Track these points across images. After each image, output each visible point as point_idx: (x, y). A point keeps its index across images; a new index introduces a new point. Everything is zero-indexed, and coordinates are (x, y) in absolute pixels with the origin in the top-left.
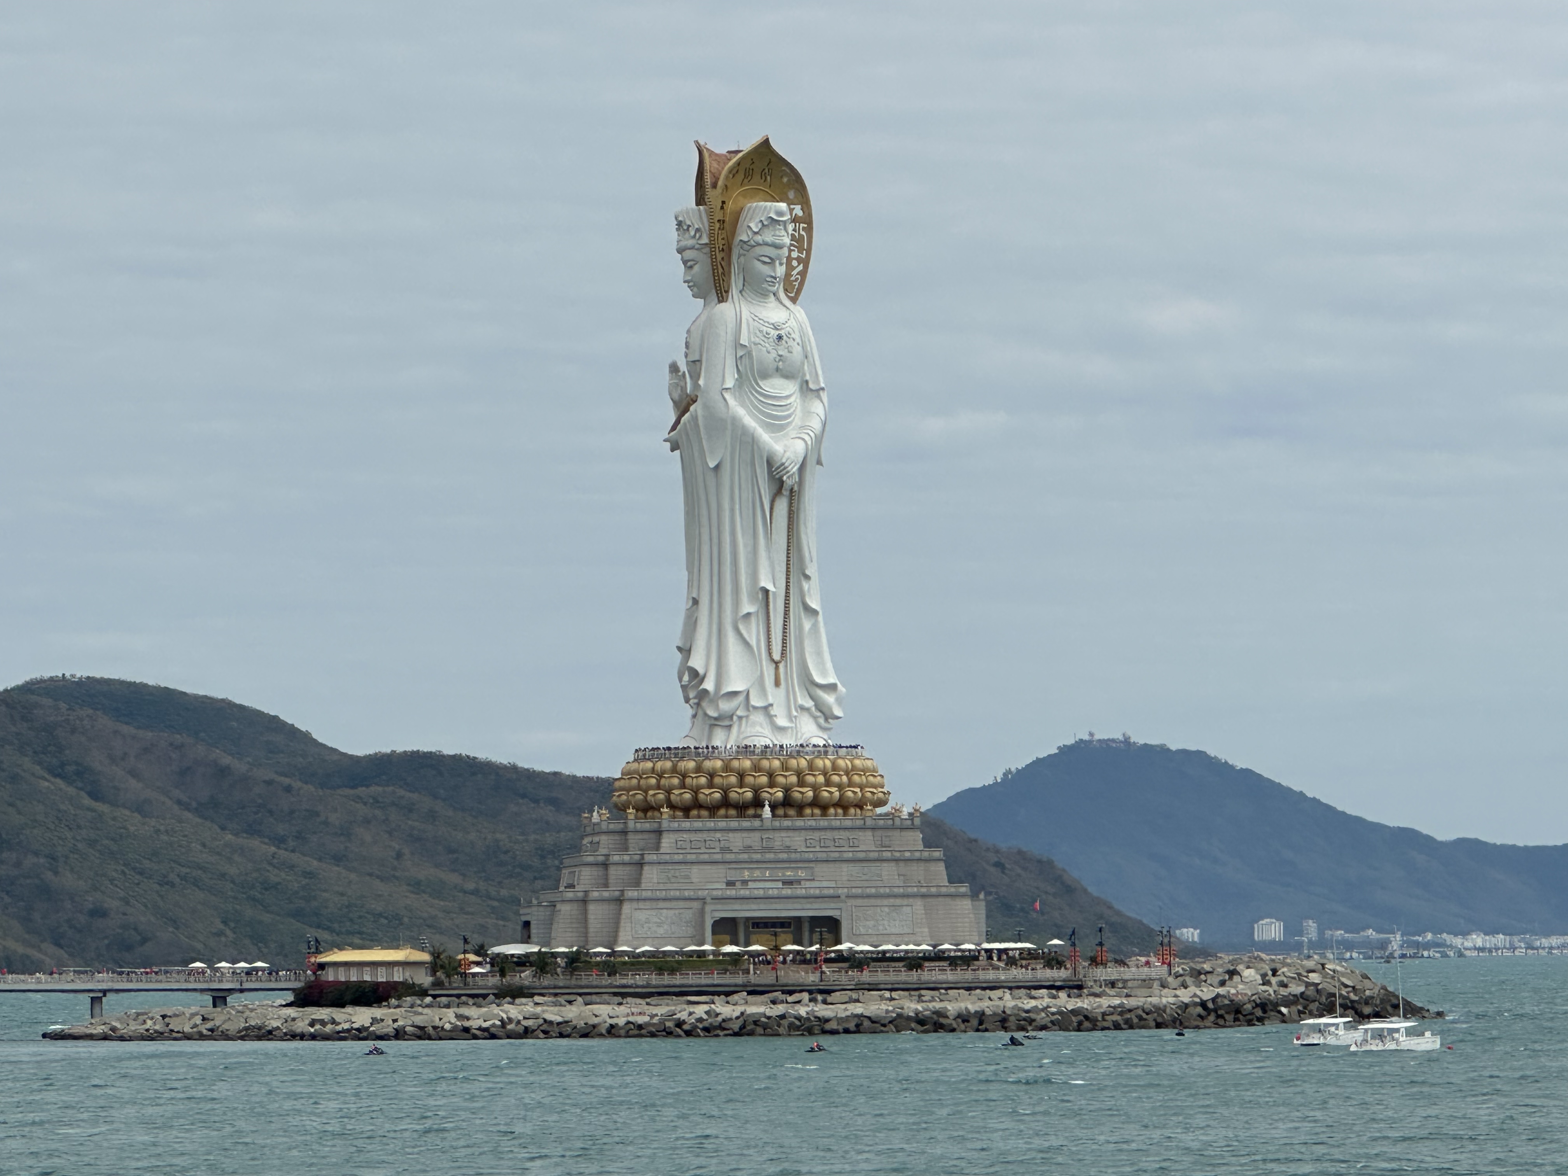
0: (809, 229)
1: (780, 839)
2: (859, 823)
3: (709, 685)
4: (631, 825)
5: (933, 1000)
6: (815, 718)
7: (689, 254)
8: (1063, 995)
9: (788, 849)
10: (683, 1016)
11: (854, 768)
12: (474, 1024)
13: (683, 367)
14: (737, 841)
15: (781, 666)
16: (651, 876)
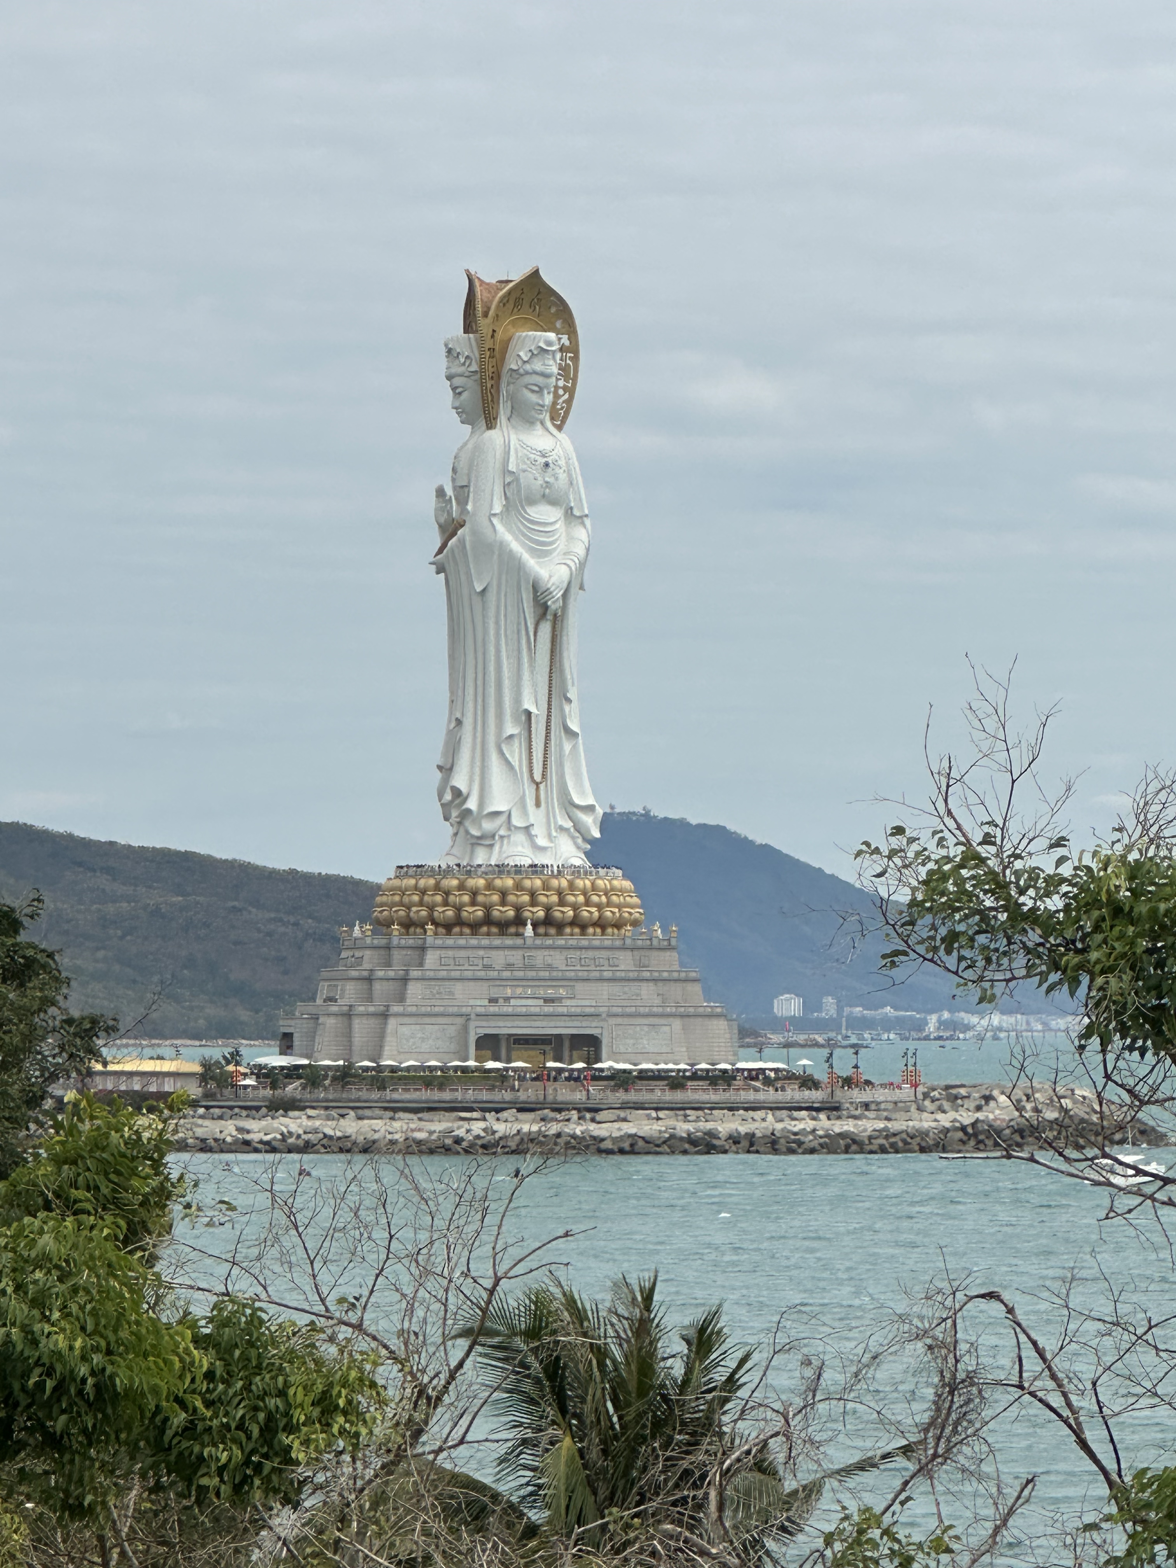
0: (576, 359)
1: (540, 958)
2: (618, 943)
3: (472, 804)
4: (395, 941)
5: (698, 1119)
6: (573, 838)
7: (457, 381)
8: (822, 1116)
9: (550, 967)
10: (461, 1133)
11: (612, 889)
12: (255, 1137)
13: (449, 491)
14: (499, 958)
15: (542, 786)
16: (414, 990)
